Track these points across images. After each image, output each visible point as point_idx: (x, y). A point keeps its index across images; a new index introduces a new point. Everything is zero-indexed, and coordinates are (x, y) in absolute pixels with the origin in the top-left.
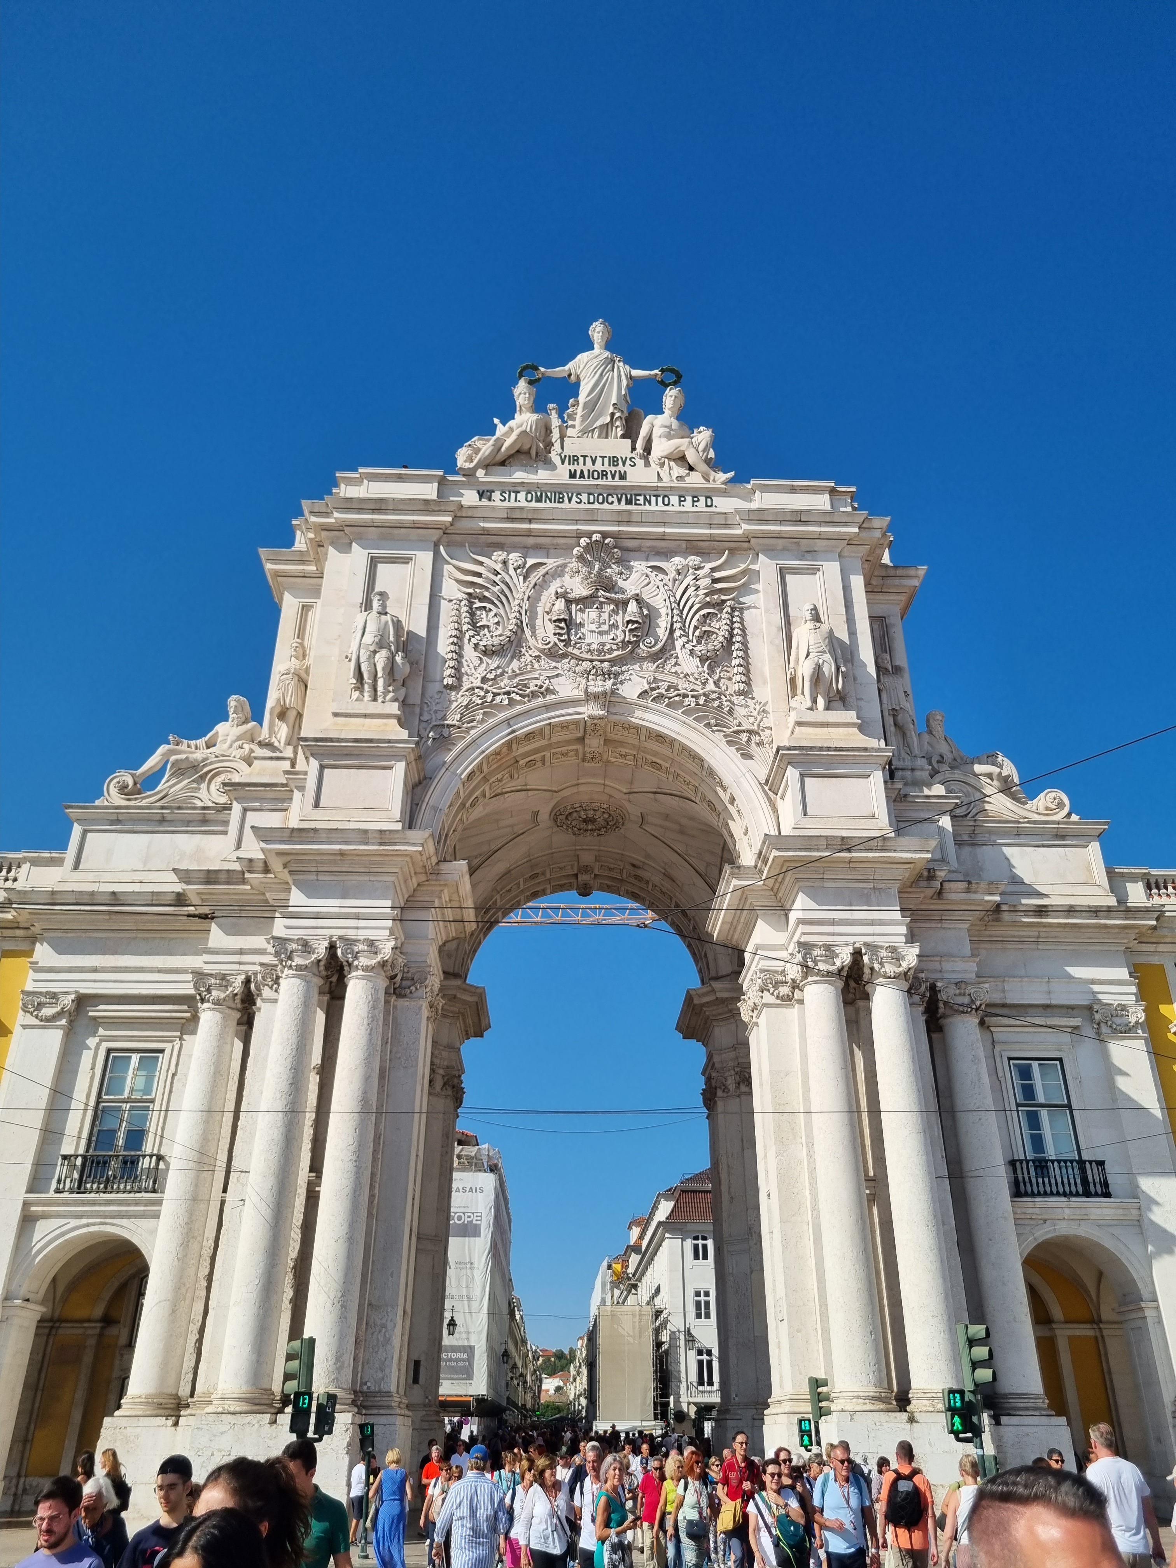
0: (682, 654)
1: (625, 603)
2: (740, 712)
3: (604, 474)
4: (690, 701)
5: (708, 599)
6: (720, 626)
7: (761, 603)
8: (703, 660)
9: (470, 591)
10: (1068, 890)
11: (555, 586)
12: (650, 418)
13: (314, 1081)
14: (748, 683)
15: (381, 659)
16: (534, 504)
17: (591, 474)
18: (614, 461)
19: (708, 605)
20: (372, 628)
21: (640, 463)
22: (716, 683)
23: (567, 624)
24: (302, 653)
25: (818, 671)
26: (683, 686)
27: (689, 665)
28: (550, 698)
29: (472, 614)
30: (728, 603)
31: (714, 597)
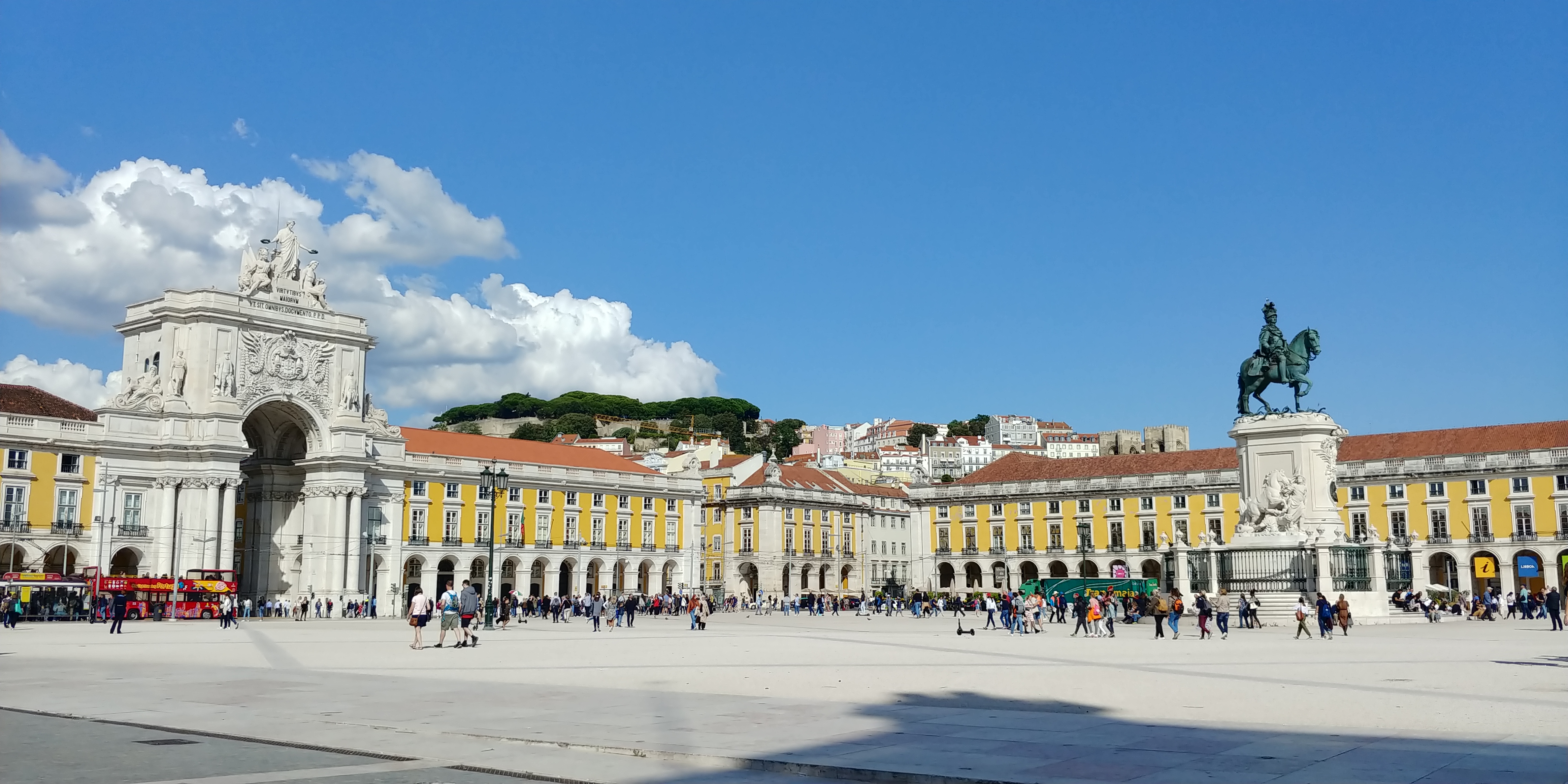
0: (310, 379)
1: (297, 359)
2: (325, 402)
3: (291, 300)
4: (311, 397)
5: (321, 359)
7: (335, 361)
8: (316, 383)
9: (250, 347)
10: (395, 459)
11: (276, 350)
14: (328, 394)
15: (230, 379)
16: (268, 310)
17: (287, 300)
18: (294, 293)
19: (319, 361)
20: (226, 366)
21: (302, 294)
22: (319, 392)
23: (280, 366)
25: (349, 394)
26: (311, 392)
27: (313, 384)
28: (271, 393)
29: (249, 357)
30: (326, 362)
31: (323, 359)
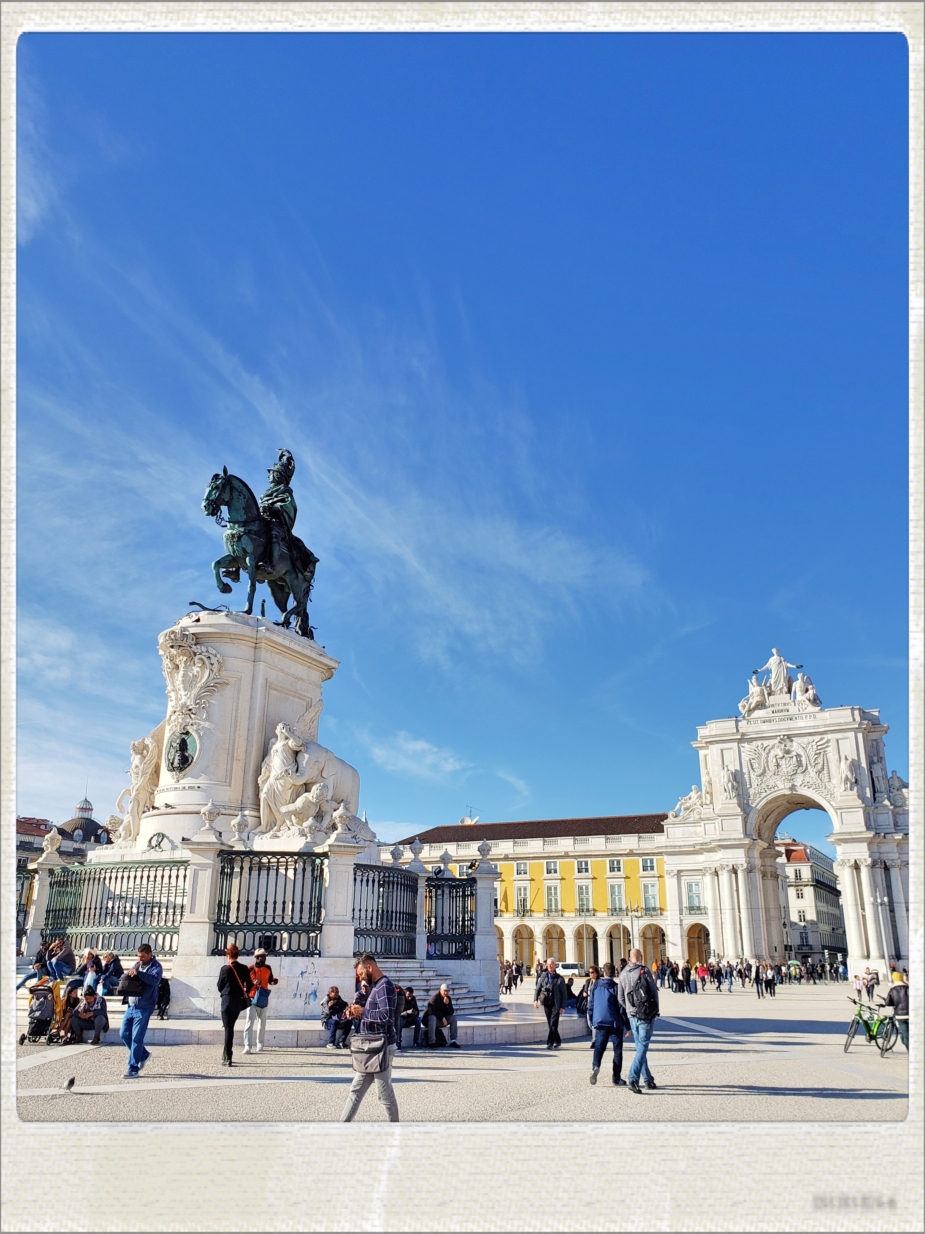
2: (828, 787)
3: (782, 711)
4: (814, 787)
5: (816, 752)
6: (820, 760)
7: (832, 751)
8: (816, 772)
9: (750, 756)
11: (772, 754)
12: (794, 684)
13: (735, 893)
14: (830, 779)
15: (730, 785)
16: (763, 724)
17: (778, 712)
18: (785, 704)
19: (816, 754)
20: (726, 776)
21: (793, 704)
22: (821, 780)
23: (778, 766)
24: (708, 773)
25: (847, 776)
26: (812, 781)
27: (813, 774)
28: (776, 788)
29: (751, 764)
30: (822, 753)
31: (818, 752)
